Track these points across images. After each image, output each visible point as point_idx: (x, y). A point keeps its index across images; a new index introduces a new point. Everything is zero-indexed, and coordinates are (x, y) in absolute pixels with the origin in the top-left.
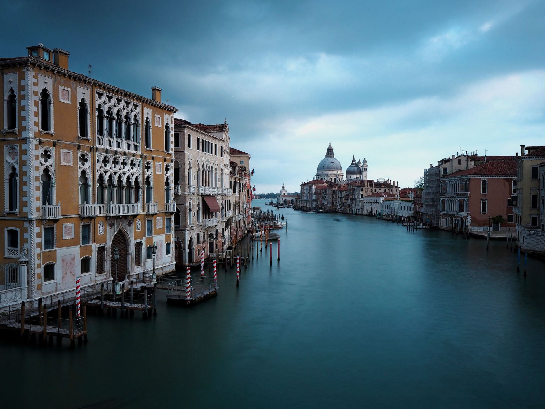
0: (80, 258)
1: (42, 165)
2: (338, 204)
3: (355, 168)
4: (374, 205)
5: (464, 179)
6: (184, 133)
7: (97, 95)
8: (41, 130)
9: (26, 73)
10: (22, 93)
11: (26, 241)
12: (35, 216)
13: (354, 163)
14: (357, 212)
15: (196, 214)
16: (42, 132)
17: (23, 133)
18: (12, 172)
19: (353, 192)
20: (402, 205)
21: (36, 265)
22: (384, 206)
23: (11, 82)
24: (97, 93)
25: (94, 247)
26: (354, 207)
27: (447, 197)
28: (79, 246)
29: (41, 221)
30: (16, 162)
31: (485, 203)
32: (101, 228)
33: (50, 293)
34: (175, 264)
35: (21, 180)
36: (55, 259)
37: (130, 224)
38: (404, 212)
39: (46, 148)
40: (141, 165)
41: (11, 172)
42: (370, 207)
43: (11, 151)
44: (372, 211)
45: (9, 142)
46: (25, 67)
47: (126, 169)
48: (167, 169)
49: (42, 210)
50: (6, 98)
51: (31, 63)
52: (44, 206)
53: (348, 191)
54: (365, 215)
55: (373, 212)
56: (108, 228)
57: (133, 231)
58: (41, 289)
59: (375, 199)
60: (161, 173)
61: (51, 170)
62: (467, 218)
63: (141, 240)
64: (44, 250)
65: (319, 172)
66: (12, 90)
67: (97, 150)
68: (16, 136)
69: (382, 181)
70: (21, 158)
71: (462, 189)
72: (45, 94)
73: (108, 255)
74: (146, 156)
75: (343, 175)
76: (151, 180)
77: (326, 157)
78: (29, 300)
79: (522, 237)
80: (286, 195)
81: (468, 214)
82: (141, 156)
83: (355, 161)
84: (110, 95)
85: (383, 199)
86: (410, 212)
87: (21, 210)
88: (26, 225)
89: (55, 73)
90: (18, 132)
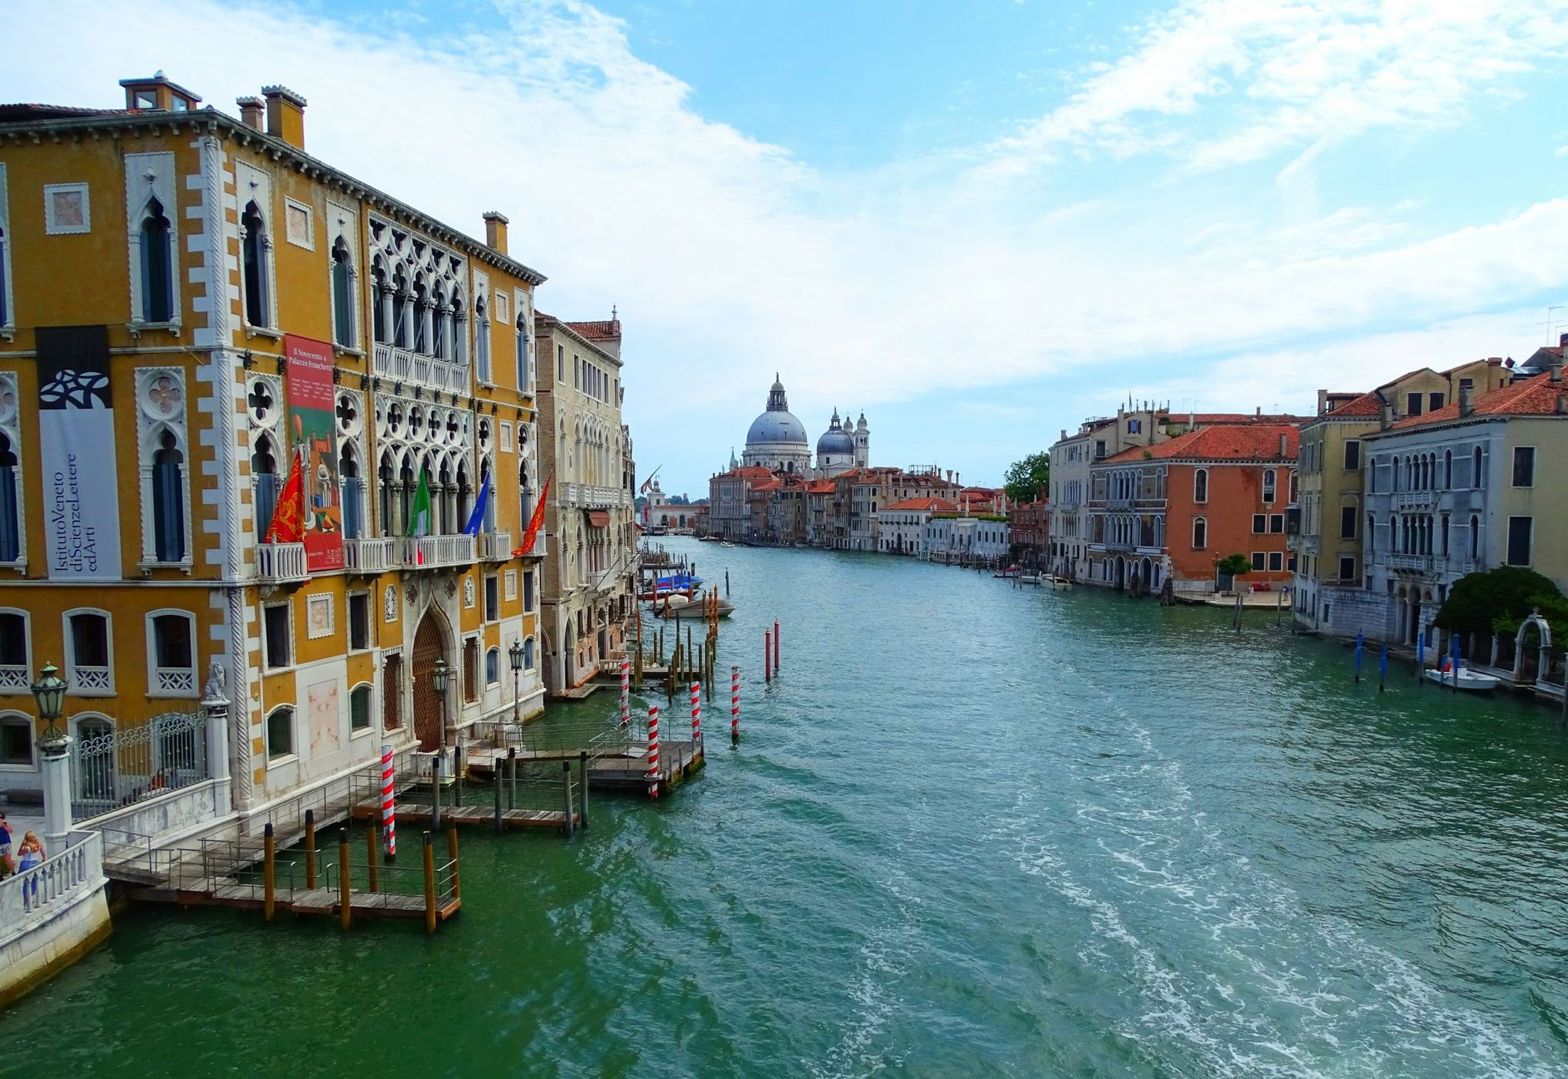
0: (349, 688)
1: (253, 426)
2: (808, 528)
3: (839, 438)
4: (904, 529)
5: (1155, 468)
6: (551, 343)
7: (371, 229)
8: (248, 324)
9: (202, 154)
10: (192, 213)
11: (219, 648)
12: (242, 575)
13: (836, 424)
14: (863, 547)
15: (576, 558)
16: (251, 331)
17: (198, 332)
18: (160, 447)
19: (850, 497)
20: (979, 528)
21: (250, 716)
22: (932, 533)
23: (152, 178)
24: (373, 223)
25: (378, 657)
26: (853, 533)
27: (1108, 510)
28: (345, 656)
29: (256, 590)
30: (178, 419)
31: (1203, 526)
32: (391, 603)
33: (284, 792)
34: (544, 694)
35: (195, 469)
36: (292, 697)
37: (451, 590)
38: (987, 545)
39: (261, 377)
40: (470, 427)
41: (158, 446)
42: (896, 535)
43: (156, 386)
44: (900, 544)
45: (150, 359)
46: (199, 135)
47: (439, 440)
48: (523, 440)
49: (259, 556)
50: (135, 227)
51: (219, 126)
52: (264, 547)
53: (838, 496)
54: (882, 553)
55: (903, 546)
56: (405, 604)
57: (458, 609)
58: (264, 783)
59: (909, 514)
60: (510, 450)
61: (275, 441)
62: (1159, 559)
63: (476, 635)
64: (268, 672)
65: (750, 448)
66: (155, 206)
67: (377, 383)
68: (176, 341)
69: (919, 470)
70: (192, 406)
71: (1149, 491)
72: (251, 218)
73: (406, 677)
74: (480, 404)
75: (809, 456)
76: (493, 471)
77: (769, 409)
78: (235, 815)
79: (1322, 605)
80: (662, 503)
81: (1163, 552)
82: (471, 403)
83: (838, 421)
84: (399, 231)
85: (929, 514)
86: (1002, 547)
87: (199, 557)
88: (217, 601)
89: (276, 158)
90: (181, 328)
